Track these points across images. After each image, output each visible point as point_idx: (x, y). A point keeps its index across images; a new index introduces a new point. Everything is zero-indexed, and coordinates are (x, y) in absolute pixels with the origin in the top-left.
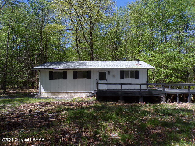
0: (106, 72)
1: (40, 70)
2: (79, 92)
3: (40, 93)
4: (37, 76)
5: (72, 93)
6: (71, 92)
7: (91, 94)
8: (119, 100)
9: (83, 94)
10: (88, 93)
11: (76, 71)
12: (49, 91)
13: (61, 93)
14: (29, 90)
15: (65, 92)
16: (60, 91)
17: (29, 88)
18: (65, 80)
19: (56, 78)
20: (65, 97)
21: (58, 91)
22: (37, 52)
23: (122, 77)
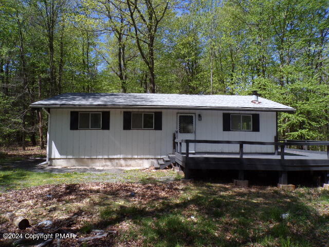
0: (194, 115)
1: (49, 109)
2: (136, 157)
3: (50, 159)
4: (42, 122)
5: (120, 159)
6: (118, 156)
7: (161, 162)
8: (237, 178)
9: (145, 161)
10: (155, 158)
11: (130, 112)
12: (70, 155)
13: (96, 160)
14: (26, 148)
15: (106, 157)
16: (94, 155)
17: (27, 144)
18: (106, 131)
19: (86, 127)
20: (106, 168)
21: (91, 156)
22: (42, 76)
23: (227, 128)
